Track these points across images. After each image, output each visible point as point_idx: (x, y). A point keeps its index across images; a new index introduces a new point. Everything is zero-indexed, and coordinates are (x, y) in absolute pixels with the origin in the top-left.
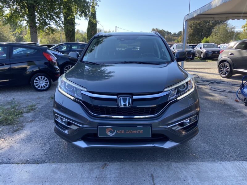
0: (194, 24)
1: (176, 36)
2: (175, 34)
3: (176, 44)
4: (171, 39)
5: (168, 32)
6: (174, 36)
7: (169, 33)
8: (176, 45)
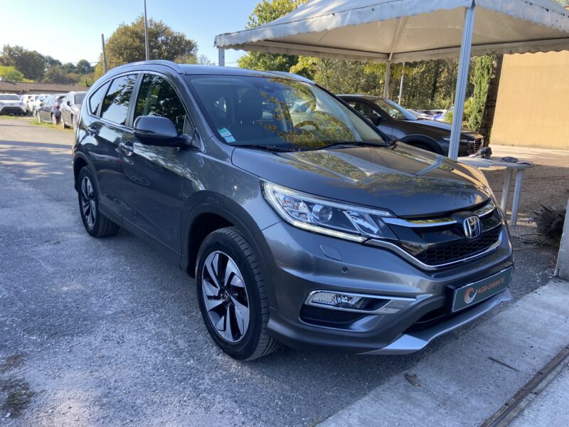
0: (126, 49)
1: (74, 70)
2: (71, 67)
3: (75, 93)
4: (64, 77)
5: (50, 58)
6: (69, 72)
7: (54, 63)
8: (75, 96)
